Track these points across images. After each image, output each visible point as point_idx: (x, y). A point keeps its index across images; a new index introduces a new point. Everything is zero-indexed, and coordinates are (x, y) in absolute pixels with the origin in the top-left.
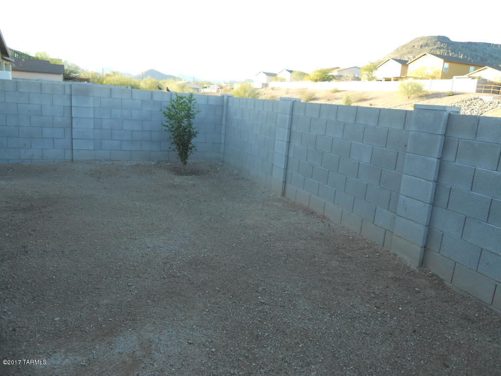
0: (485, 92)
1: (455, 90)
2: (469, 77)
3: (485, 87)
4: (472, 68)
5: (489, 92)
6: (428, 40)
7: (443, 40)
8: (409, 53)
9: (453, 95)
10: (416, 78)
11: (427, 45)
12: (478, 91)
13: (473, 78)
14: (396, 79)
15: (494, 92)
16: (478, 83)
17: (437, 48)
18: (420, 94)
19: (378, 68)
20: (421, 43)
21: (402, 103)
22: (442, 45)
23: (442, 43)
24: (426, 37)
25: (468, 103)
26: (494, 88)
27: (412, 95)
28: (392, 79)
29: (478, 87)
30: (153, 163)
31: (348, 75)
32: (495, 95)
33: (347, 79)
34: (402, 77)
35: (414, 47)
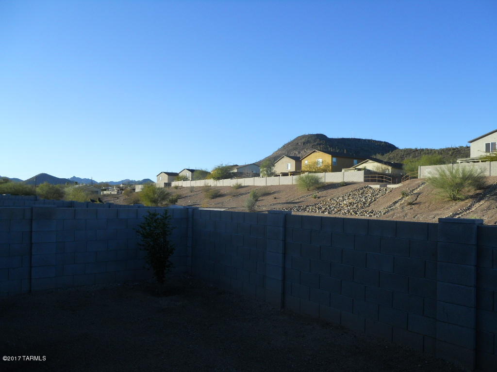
0: (372, 181)
1: (346, 180)
2: (356, 169)
3: (371, 177)
4: (355, 161)
5: (375, 181)
6: (309, 138)
7: (321, 137)
8: (295, 149)
9: (346, 185)
10: (310, 172)
11: (308, 142)
12: (365, 181)
13: (359, 170)
14: (293, 174)
15: (379, 181)
16: (365, 174)
17: (317, 144)
18: (317, 186)
19: (275, 165)
20: (303, 140)
21: (303, 195)
22: (321, 142)
23: (320, 140)
24: (307, 136)
25: (361, 191)
26: (378, 177)
27: (312, 187)
28: (289, 173)
29: (365, 177)
30: (119, 284)
31: (249, 172)
32: (381, 183)
33: (247, 176)
34: (298, 171)
35: (298, 144)
